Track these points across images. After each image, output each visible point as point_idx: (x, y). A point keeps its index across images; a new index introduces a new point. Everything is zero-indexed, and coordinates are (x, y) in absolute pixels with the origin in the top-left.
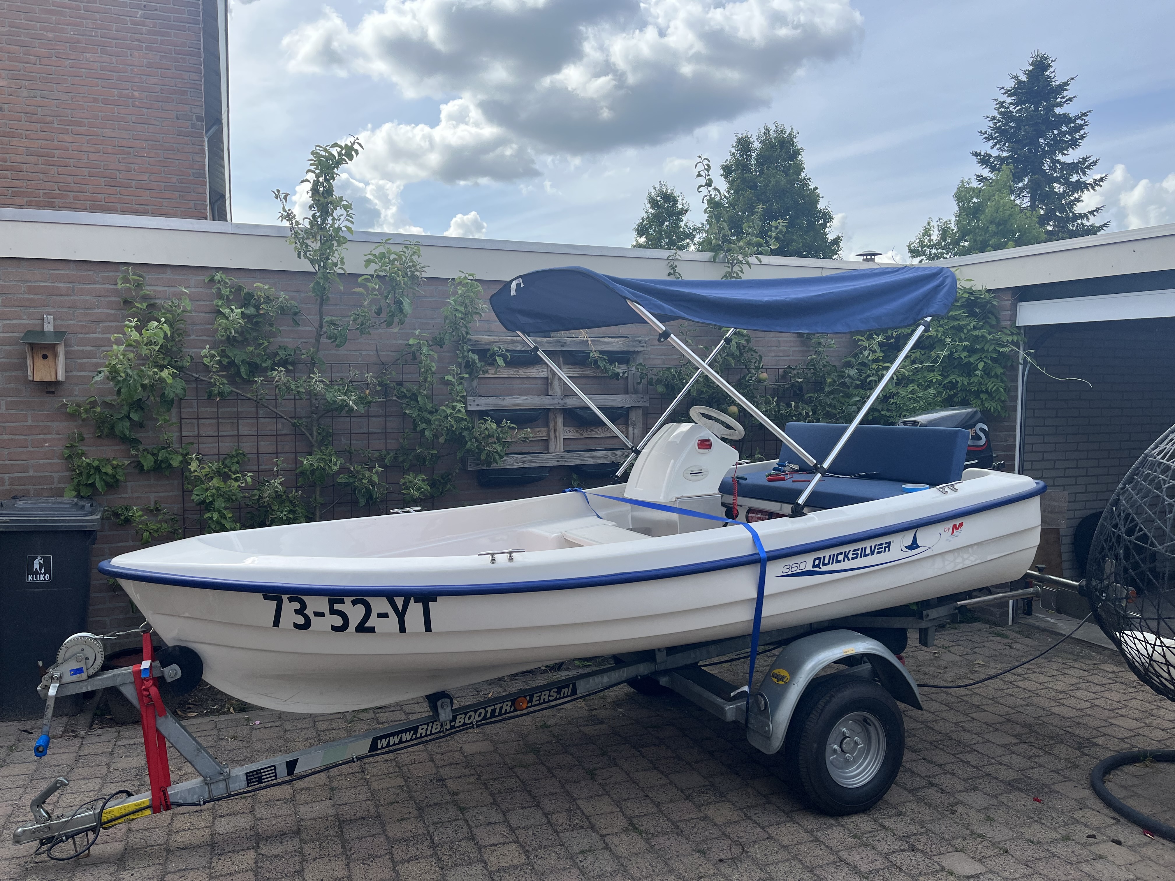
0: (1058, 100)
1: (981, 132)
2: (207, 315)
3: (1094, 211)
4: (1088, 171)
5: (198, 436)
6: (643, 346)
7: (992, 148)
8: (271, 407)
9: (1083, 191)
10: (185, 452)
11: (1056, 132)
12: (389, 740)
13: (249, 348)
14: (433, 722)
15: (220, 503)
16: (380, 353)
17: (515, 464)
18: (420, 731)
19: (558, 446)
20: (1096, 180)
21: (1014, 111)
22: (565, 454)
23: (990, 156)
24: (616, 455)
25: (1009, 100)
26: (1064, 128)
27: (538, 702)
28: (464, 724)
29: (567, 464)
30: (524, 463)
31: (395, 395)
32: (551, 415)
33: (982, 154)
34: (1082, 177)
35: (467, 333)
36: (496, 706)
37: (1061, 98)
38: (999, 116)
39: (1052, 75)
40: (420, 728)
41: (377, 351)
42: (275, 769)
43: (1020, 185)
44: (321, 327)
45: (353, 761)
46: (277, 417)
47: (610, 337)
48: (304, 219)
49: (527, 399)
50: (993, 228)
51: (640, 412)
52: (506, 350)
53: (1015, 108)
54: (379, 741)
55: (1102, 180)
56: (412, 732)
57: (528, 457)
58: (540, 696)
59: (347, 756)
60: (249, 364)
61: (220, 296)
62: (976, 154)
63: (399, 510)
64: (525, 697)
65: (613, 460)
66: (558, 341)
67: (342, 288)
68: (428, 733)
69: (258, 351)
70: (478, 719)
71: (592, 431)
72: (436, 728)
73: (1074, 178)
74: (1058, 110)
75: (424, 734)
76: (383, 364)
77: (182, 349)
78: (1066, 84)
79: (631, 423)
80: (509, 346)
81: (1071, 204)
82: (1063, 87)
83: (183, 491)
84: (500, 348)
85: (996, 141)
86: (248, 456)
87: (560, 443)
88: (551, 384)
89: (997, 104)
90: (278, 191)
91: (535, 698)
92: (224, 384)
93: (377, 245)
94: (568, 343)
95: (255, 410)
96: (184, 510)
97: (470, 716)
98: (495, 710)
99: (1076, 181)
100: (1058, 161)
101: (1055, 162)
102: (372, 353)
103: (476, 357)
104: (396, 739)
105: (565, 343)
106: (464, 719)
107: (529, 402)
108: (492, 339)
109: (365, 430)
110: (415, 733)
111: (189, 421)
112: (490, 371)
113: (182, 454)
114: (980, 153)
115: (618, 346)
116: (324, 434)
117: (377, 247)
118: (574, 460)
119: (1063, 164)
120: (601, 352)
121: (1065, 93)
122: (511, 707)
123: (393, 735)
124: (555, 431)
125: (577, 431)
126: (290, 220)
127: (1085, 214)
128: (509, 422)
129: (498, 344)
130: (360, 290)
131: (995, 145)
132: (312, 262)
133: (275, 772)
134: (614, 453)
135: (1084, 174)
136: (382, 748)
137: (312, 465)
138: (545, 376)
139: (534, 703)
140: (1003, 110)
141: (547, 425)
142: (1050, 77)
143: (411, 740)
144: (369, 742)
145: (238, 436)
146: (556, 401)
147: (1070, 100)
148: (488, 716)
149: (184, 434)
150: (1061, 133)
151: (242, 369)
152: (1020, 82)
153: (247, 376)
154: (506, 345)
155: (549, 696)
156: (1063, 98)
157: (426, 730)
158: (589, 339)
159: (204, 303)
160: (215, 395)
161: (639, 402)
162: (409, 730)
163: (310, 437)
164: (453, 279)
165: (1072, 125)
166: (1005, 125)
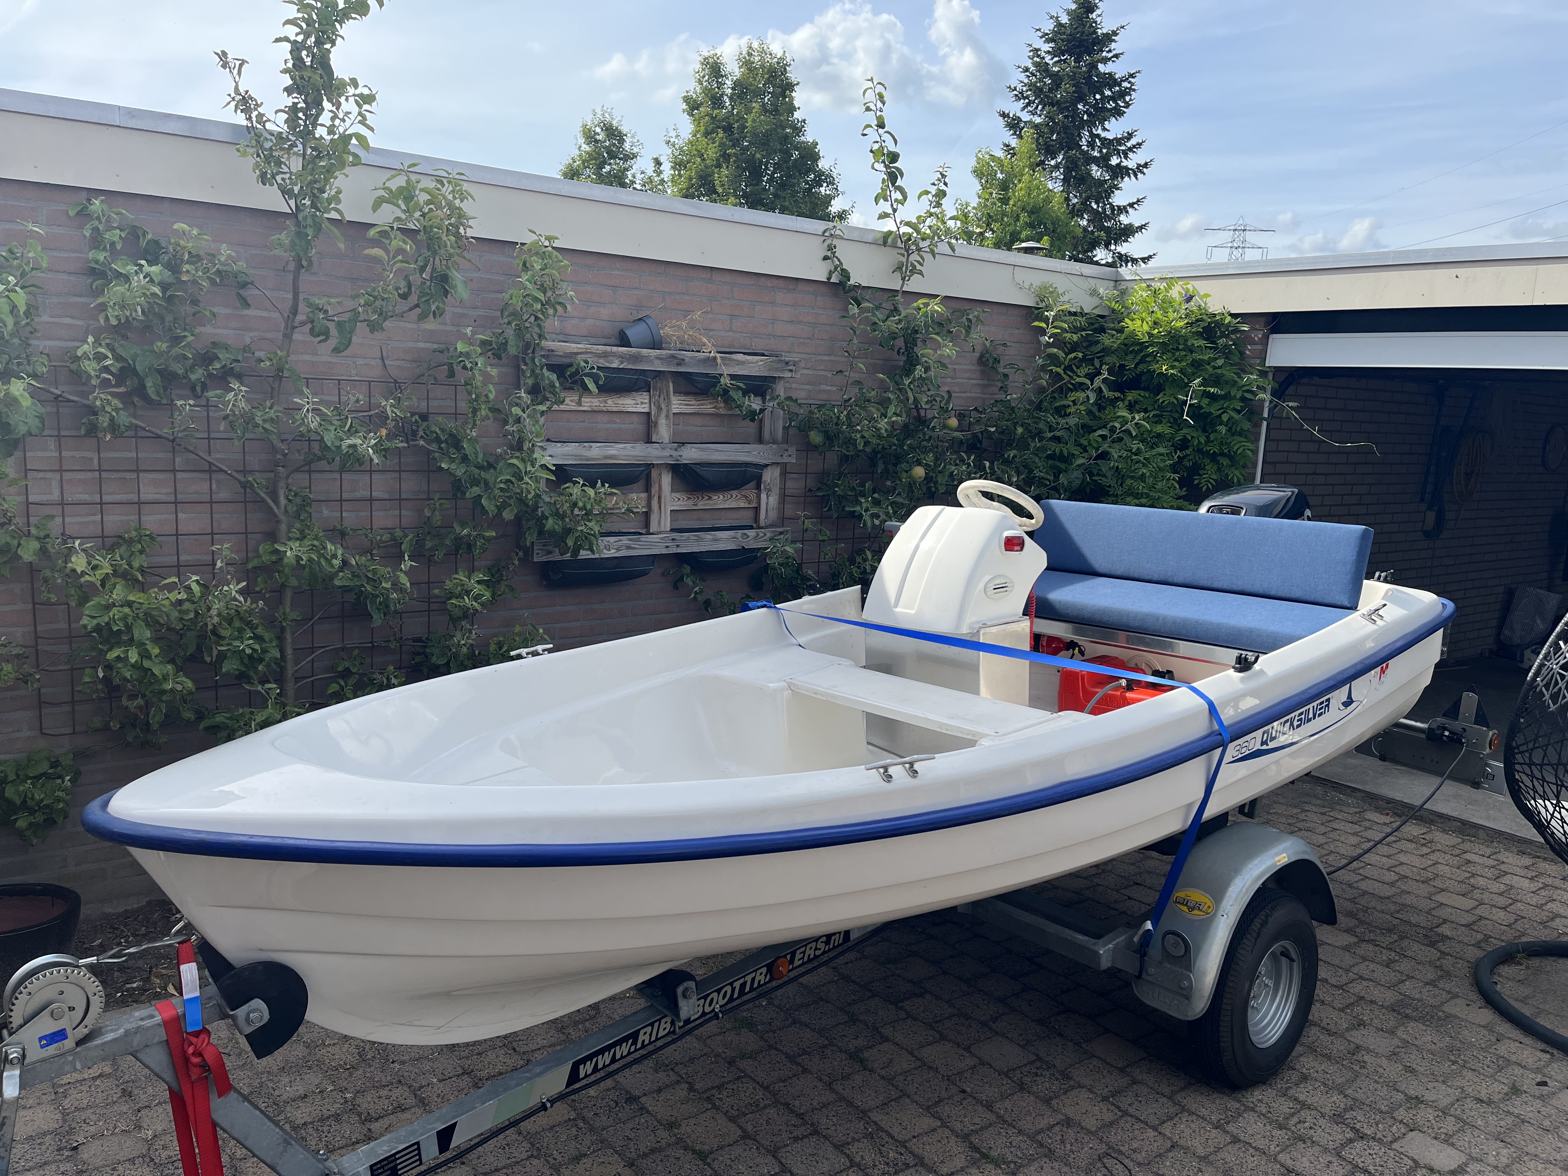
0: (1104, 54)
1: (1010, 87)
2: (72, 278)
3: (1134, 203)
4: (1131, 155)
5: (62, 504)
6: (791, 371)
7: (1023, 109)
8: (201, 454)
9: (1122, 178)
10: (42, 534)
11: (1098, 97)
12: (597, 1061)
13: (159, 344)
14: (660, 1020)
15: (142, 633)
16: (387, 362)
17: (605, 551)
18: (641, 1038)
19: (662, 521)
20: (1139, 165)
21: (1051, 62)
22: (675, 535)
23: (1019, 120)
24: (748, 537)
25: (1047, 47)
26: (1108, 93)
27: (801, 962)
28: (704, 1014)
29: (679, 551)
30: (618, 550)
31: (422, 437)
32: (654, 473)
33: (1011, 115)
34: (1123, 160)
35: (540, 336)
36: (747, 978)
37: (1107, 52)
38: (1033, 68)
39: (1099, 20)
40: (642, 1032)
41: (382, 359)
42: (419, 1149)
43: (1053, 163)
44: (295, 312)
45: (544, 1107)
46: (211, 470)
47: (744, 353)
48: (276, 112)
49: (624, 448)
50: (1024, 217)
51: (777, 471)
52: (599, 368)
53: (1052, 59)
54: (582, 1067)
55: (1146, 165)
56: (630, 1041)
57: (625, 540)
58: (804, 952)
59: (533, 1101)
60: (159, 372)
61: (96, 241)
62: (1004, 115)
63: (523, 651)
64: (785, 956)
65: (743, 545)
66: (673, 357)
67: (341, 246)
68: (653, 1039)
69: (176, 351)
70: (721, 1002)
71: (710, 498)
72: (665, 1029)
73: (1114, 161)
74: (1101, 67)
75: (646, 1042)
76: (396, 382)
77: (32, 342)
78: (1115, 33)
79: (765, 488)
80: (600, 361)
81: (1109, 193)
82: (1109, 38)
83: (34, 604)
84: (587, 362)
85: (1027, 101)
86: (159, 539)
87: (666, 518)
88: (656, 423)
89: (1030, 51)
90: (224, 53)
91: (798, 956)
92: (117, 410)
93: (394, 172)
94: (687, 360)
95: (170, 455)
96: (37, 637)
97: (712, 999)
98: (745, 983)
99: (1117, 165)
100: (1098, 136)
101: (1093, 136)
102: (373, 362)
103: (554, 377)
104: (607, 1058)
105: (683, 360)
106: (703, 1006)
107: (629, 453)
108: (573, 347)
109: (366, 494)
110: (635, 1043)
111: (41, 475)
112: (567, 401)
113: (38, 538)
114: (1008, 114)
115: (757, 369)
116: (298, 500)
117: (393, 177)
118: (691, 545)
119: (1103, 140)
120: (733, 377)
121: (1113, 46)
122: (766, 976)
123: (601, 1052)
124: (659, 498)
125: (689, 498)
126: (247, 111)
127: (1124, 207)
128: (607, 485)
129: (584, 356)
130: (376, 252)
131: (1026, 107)
132: (286, 192)
133: (419, 1154)
134: (745, 534)
135: (1126, 157)
136: (586, 1076)
137: (298, 558)
138: (647, 410)
139: (797, 963)
140: (1038, 60)
141: (647, 489)
142: (1096, 22)
143: (629, 1053)
144: (567, 1069)
145: (139, 503)
146: (667, 453)
147: (1116, 56)
148: (736, 996)
149: (32, 499)
150: (1104, 98)
151: (149, 383)
152: (1060, 25)
153: (158, 394)
154: (595, 359)
155: (816, 949)
156: (1110, 51)
157: (651, 1035)
158: (718, 355)
159: (65, 255)
160: (104, 430)
161: (781, 456)
162: (625, 1039)
163: (274, 507)
164: (523, 244)
165: (1117, 88)
166: (1040, 80)
